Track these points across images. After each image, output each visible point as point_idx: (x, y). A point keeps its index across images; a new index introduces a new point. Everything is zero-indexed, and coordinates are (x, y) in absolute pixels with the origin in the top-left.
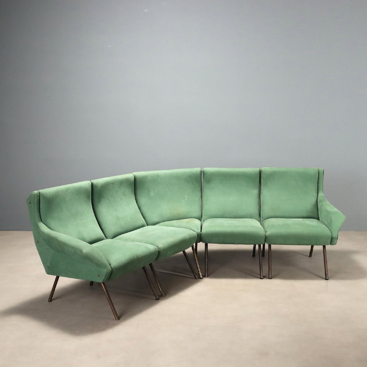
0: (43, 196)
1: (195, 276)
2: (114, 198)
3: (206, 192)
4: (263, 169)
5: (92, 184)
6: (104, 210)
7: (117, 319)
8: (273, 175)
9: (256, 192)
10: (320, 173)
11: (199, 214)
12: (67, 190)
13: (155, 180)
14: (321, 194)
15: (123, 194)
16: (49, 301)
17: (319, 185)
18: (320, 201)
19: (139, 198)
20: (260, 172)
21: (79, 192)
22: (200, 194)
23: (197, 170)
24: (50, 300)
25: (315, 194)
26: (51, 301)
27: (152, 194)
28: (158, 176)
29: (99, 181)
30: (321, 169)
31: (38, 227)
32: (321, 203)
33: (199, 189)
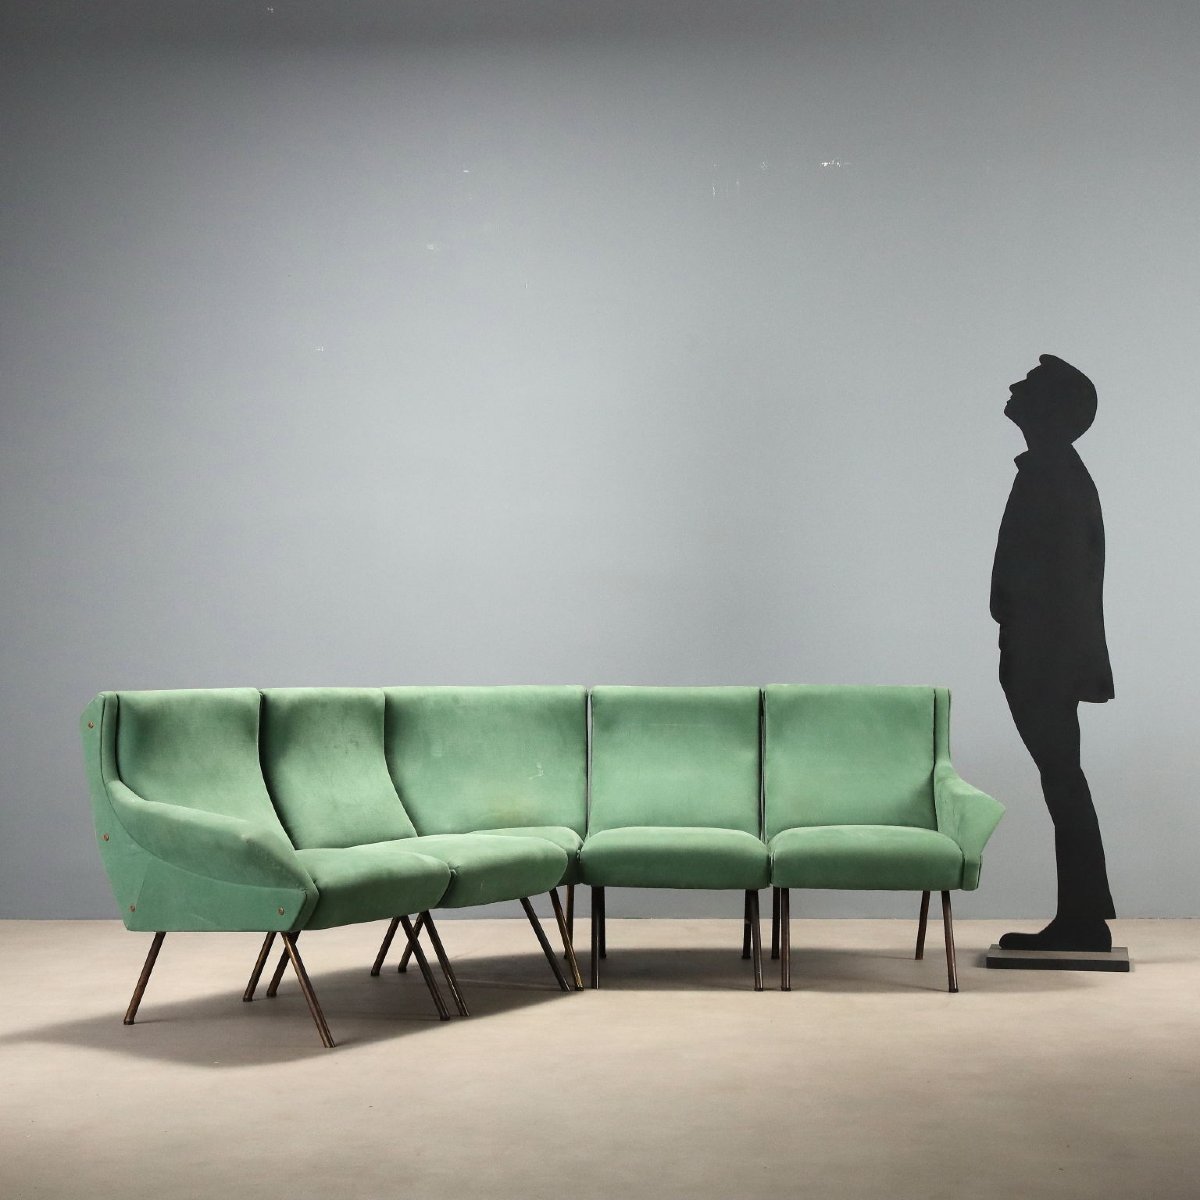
0: (130, 707)
1: (561, 983)
2: (326, 747)
3: (601, 757)
4: (771, 688)
5: (264, 699)
6: (295, 775)
7: (328, 1045)
8: (798, 708)
9: (749, 756)
10: (938, 701)
11: (579, 818)
12: (193, 702)
13: (449, 713)
14: (943, 763)
15: (352, 742)
16: (125, 1023)
17: (938, 735)
18: (940, 780)
19: (398, 761)
20: (761, 697)
21: (227, 712)
22: (582, 764)
23: (576, 690)
24: (128, 1020)
25: (927, 764)
26: (131, 1022)
27: (437, 752)
28: (456, 699)
29: (285, 693)
30: (942, 688)
31: (108, 793)
32: (940, 784)
33: (580, 747)
